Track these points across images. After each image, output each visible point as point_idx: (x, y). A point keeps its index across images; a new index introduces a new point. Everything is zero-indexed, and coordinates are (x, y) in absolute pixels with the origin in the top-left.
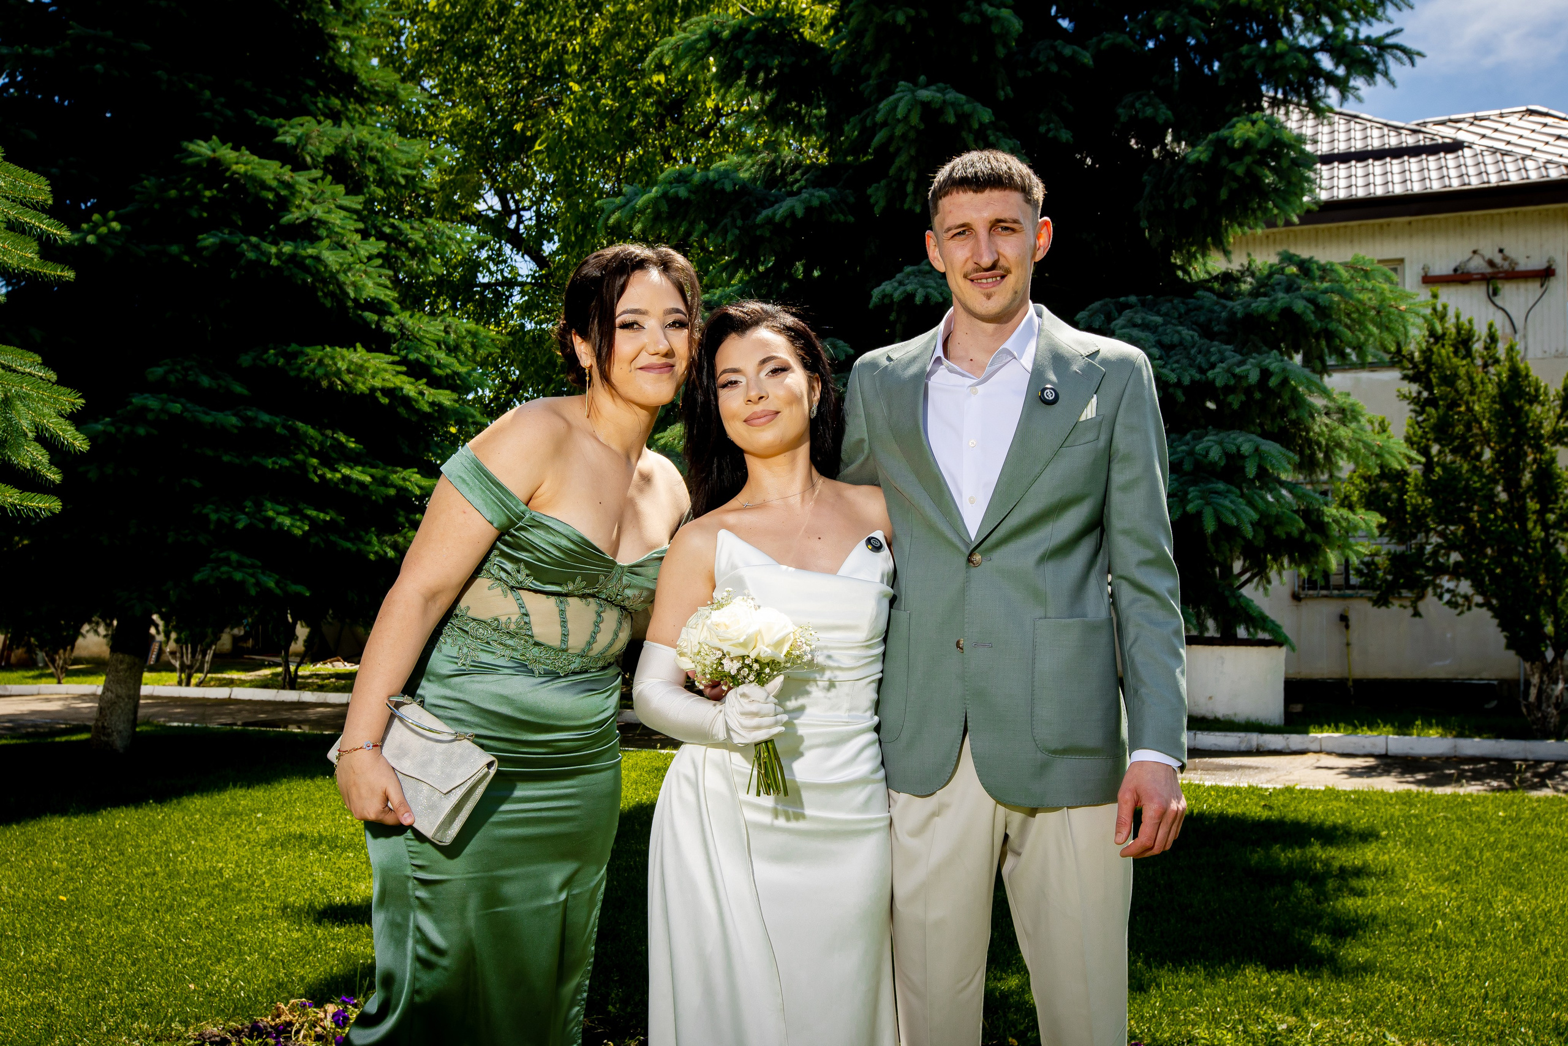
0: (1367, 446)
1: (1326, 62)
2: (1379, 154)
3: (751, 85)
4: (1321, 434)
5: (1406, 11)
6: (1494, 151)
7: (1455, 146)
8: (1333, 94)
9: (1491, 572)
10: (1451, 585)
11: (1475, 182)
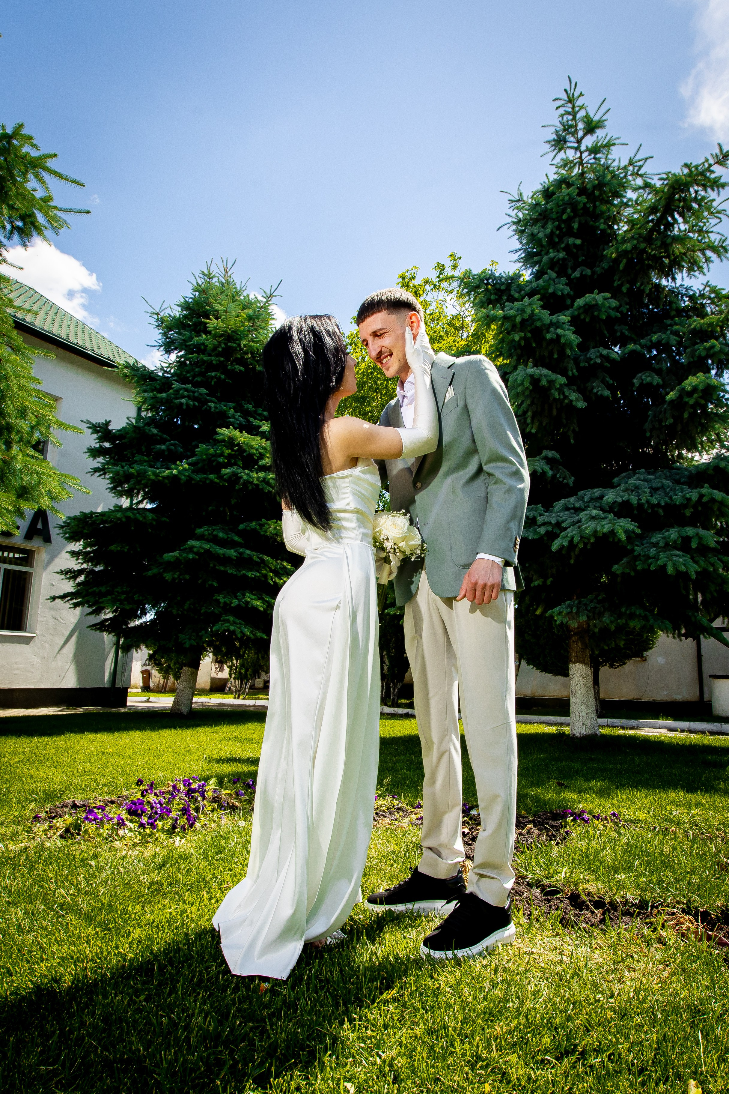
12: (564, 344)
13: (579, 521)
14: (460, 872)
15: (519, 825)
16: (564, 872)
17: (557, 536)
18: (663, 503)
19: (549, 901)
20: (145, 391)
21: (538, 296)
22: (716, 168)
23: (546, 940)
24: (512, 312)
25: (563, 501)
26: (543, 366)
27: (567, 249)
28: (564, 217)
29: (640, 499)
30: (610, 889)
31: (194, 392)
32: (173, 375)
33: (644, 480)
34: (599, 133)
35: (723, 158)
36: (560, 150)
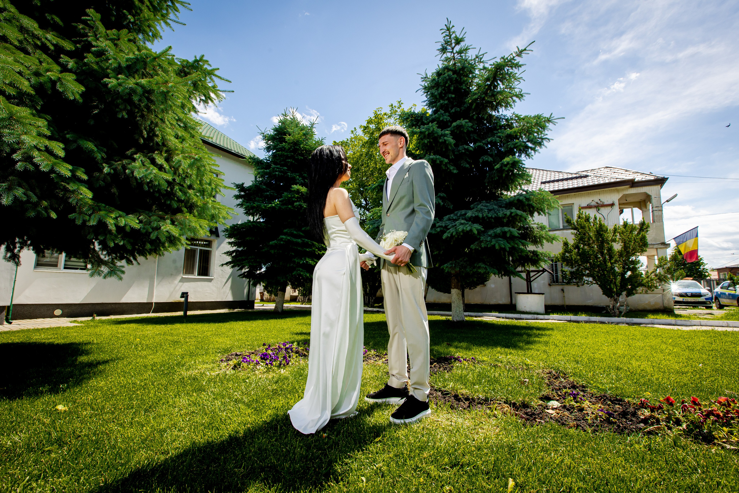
0: (550, 237)
1: (530, 145)
4: (537, 234)
5: (549, 131)
6: (597, 176)
7: (586, 176)
8: (533, 152)
9: (597, 275)
10: (587, 279)
11: (591, 184)
12: (448, 144)
13: (456, 225)
14: (406, 385)
15: (431, 363)
16: (451, 384)
17: (445, 232)
18: (493, 216)
19: (445, 398)
20: (259, 169)
21: (436, 122)
22: (516, 58)
23: (445, 415)
24: (424, 130)
25: (447, 216)
26: (437, 155)
27: (448, 99)
28: (447, 85)
29: (483, 215)
30: (472, 392)
31: (281, 169)
32: (271, 162)
33: (485, 206)
34: (462, 44)
35: (520, 53)
36: (444, 53)
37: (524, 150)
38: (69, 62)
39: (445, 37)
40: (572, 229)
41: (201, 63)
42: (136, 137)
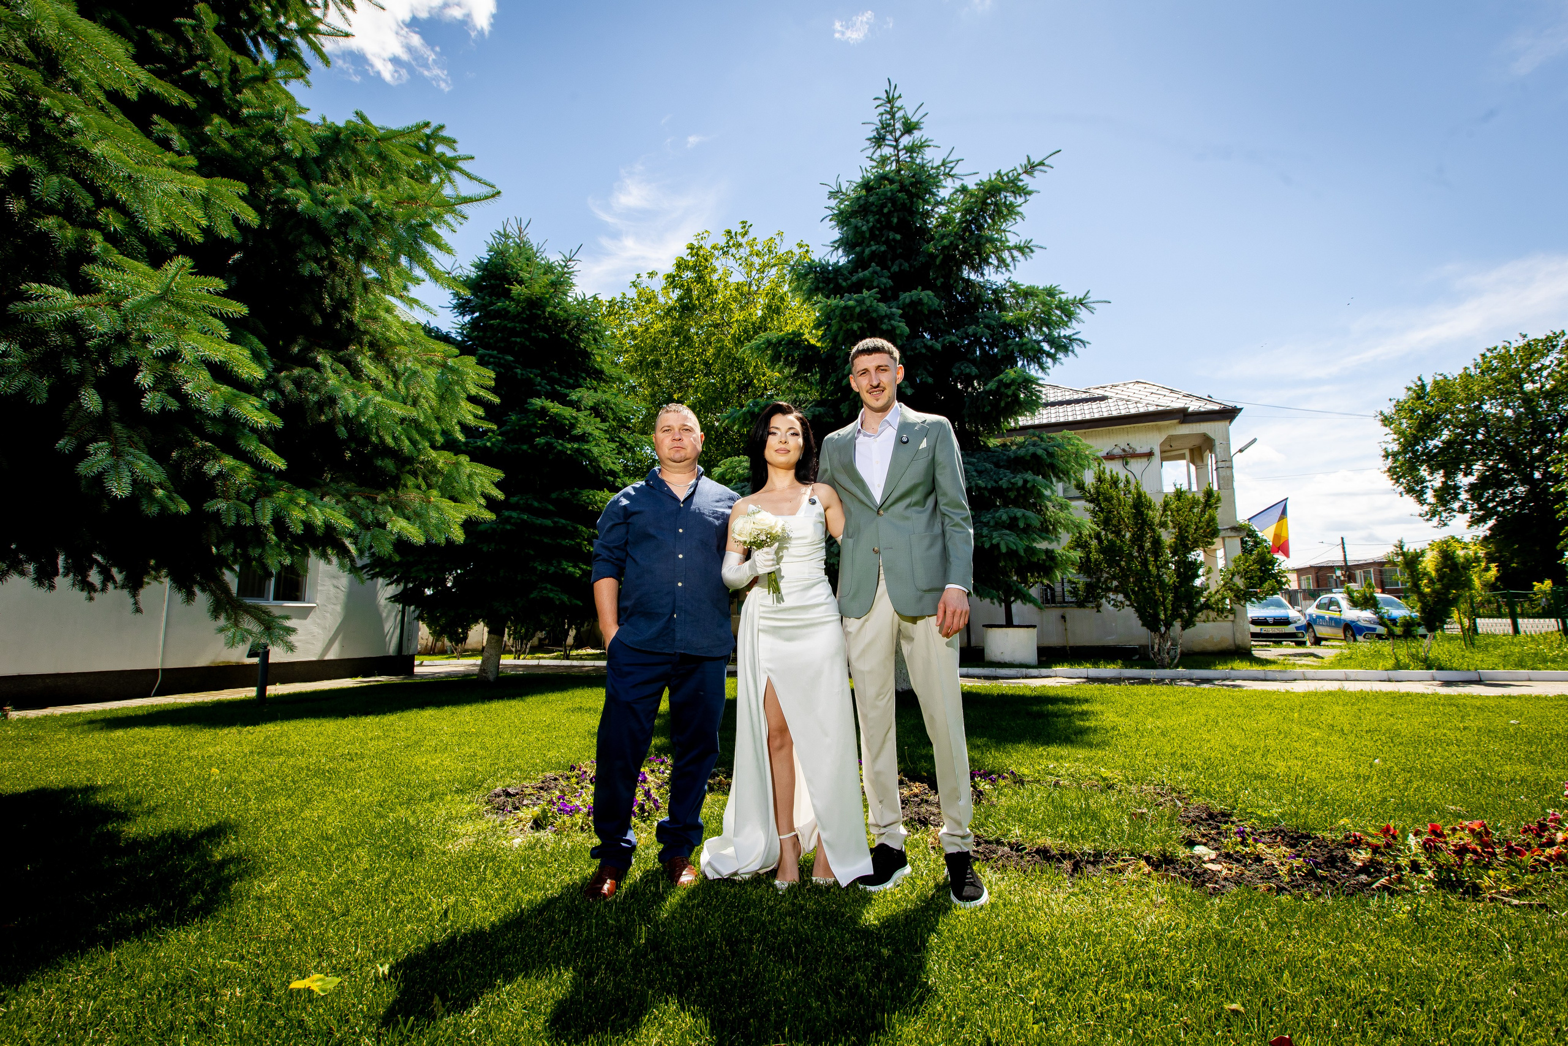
0: (1072, 522)
1: (1046, 346)
2: (1069, 402)
3: (787, 364)
4: (1051, 517)
5: (1083, 324)
6: (1122, 400)
7: (1103, 398)
8: (1049, 360)
9: (1132, 591)
10: (1111, 595)
11: (1115, 413)
12: (897, 335)
18: (989, 484)
21: (875, 290)
22: (1023, 177)
24: (851, 303)
27: (887, 242)
28: (886, 210)
31: (499, 359)
34: (917, 134)
35: (1031, 168)
36: (879, 147)
37: (1035, 355)
38: (170, 132)
39: (882, 114)
40: (1087, 501)
41: (432, 142)
42: (308, 309)
